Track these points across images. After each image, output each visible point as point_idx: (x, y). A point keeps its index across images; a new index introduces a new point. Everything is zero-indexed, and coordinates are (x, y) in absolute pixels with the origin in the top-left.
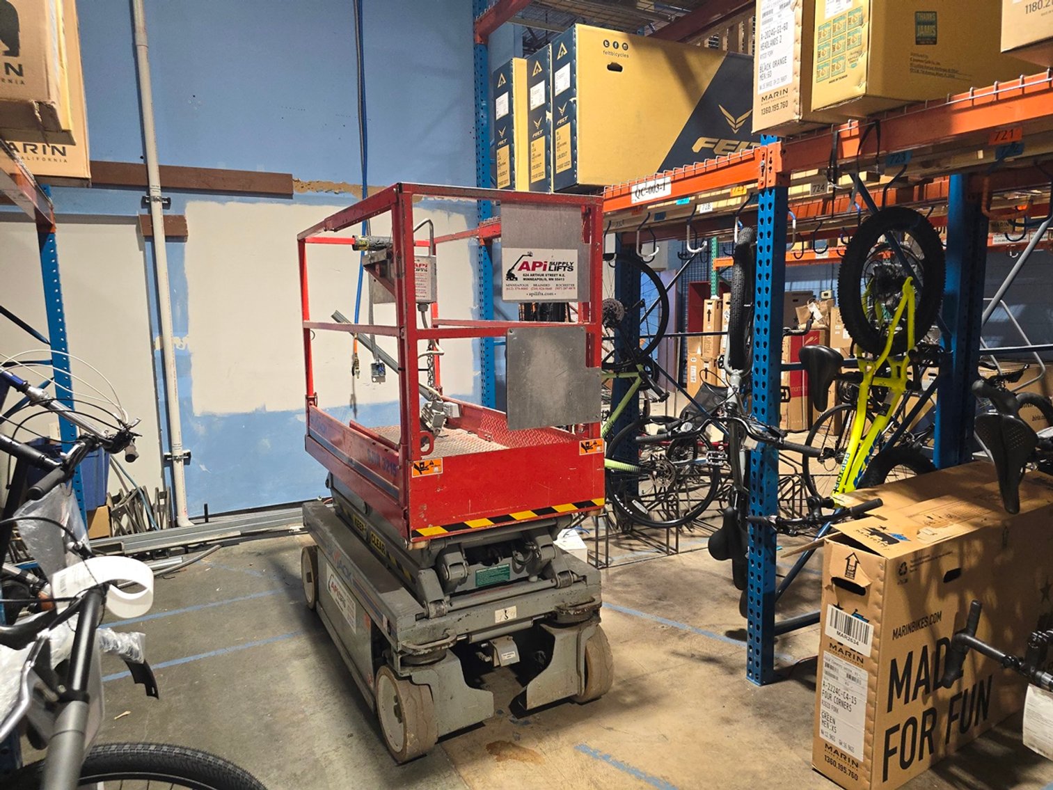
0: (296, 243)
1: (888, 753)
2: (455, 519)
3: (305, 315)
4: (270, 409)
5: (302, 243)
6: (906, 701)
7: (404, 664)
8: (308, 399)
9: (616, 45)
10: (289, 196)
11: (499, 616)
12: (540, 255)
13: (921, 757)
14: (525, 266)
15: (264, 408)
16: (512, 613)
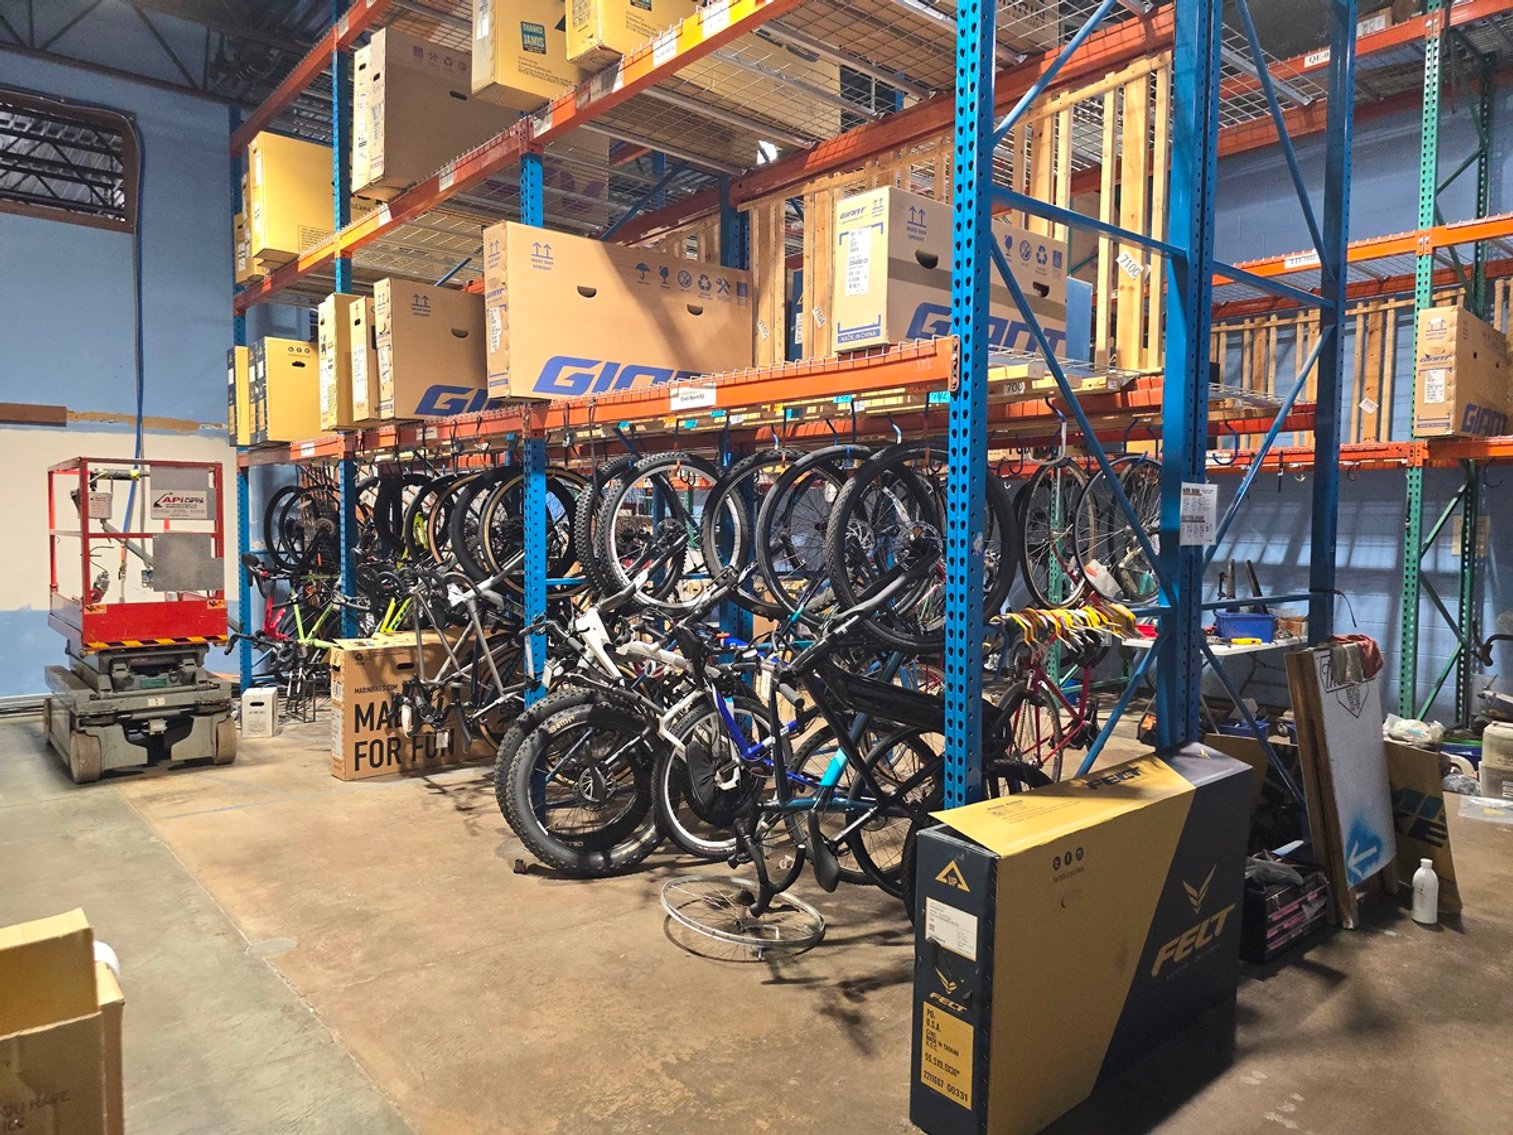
0: (47, 474)
1: (358, 756)
2: (114, 640)
3: (52, 525)
4: (34, 608)
5: (51, 474)
6: (372, 729)
7: (81, 725)
8: (52, 587)
9: (299, 350)
10: (64, 424)
11: (152, 702)
12: (177, 494)
13: (389, 764)
14: (168, 499)
15: (30, 607)
16: (161, 701)
